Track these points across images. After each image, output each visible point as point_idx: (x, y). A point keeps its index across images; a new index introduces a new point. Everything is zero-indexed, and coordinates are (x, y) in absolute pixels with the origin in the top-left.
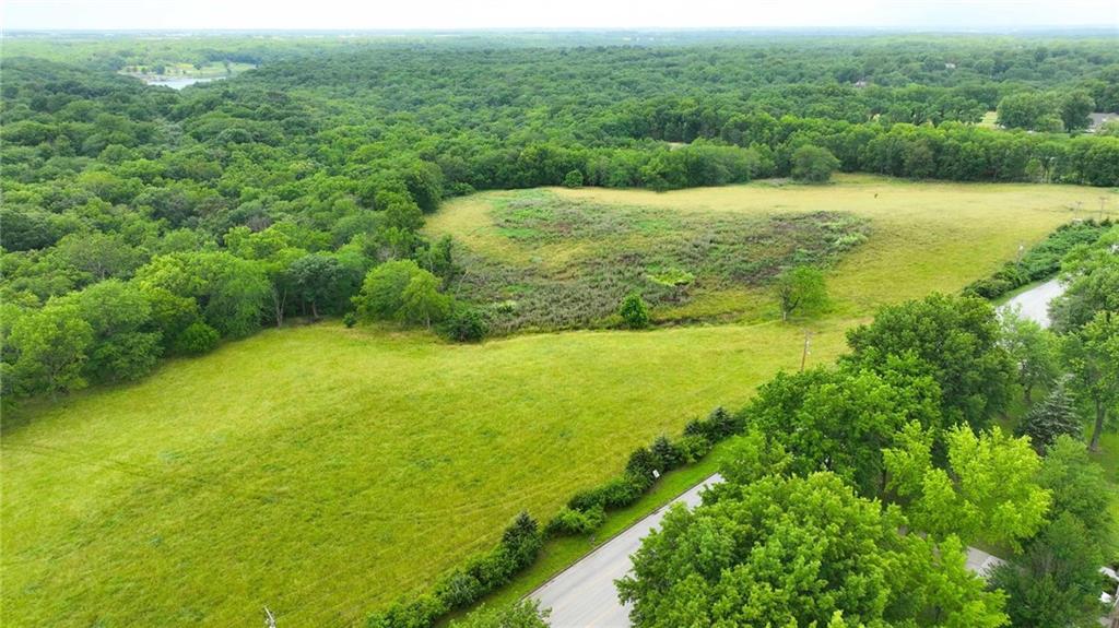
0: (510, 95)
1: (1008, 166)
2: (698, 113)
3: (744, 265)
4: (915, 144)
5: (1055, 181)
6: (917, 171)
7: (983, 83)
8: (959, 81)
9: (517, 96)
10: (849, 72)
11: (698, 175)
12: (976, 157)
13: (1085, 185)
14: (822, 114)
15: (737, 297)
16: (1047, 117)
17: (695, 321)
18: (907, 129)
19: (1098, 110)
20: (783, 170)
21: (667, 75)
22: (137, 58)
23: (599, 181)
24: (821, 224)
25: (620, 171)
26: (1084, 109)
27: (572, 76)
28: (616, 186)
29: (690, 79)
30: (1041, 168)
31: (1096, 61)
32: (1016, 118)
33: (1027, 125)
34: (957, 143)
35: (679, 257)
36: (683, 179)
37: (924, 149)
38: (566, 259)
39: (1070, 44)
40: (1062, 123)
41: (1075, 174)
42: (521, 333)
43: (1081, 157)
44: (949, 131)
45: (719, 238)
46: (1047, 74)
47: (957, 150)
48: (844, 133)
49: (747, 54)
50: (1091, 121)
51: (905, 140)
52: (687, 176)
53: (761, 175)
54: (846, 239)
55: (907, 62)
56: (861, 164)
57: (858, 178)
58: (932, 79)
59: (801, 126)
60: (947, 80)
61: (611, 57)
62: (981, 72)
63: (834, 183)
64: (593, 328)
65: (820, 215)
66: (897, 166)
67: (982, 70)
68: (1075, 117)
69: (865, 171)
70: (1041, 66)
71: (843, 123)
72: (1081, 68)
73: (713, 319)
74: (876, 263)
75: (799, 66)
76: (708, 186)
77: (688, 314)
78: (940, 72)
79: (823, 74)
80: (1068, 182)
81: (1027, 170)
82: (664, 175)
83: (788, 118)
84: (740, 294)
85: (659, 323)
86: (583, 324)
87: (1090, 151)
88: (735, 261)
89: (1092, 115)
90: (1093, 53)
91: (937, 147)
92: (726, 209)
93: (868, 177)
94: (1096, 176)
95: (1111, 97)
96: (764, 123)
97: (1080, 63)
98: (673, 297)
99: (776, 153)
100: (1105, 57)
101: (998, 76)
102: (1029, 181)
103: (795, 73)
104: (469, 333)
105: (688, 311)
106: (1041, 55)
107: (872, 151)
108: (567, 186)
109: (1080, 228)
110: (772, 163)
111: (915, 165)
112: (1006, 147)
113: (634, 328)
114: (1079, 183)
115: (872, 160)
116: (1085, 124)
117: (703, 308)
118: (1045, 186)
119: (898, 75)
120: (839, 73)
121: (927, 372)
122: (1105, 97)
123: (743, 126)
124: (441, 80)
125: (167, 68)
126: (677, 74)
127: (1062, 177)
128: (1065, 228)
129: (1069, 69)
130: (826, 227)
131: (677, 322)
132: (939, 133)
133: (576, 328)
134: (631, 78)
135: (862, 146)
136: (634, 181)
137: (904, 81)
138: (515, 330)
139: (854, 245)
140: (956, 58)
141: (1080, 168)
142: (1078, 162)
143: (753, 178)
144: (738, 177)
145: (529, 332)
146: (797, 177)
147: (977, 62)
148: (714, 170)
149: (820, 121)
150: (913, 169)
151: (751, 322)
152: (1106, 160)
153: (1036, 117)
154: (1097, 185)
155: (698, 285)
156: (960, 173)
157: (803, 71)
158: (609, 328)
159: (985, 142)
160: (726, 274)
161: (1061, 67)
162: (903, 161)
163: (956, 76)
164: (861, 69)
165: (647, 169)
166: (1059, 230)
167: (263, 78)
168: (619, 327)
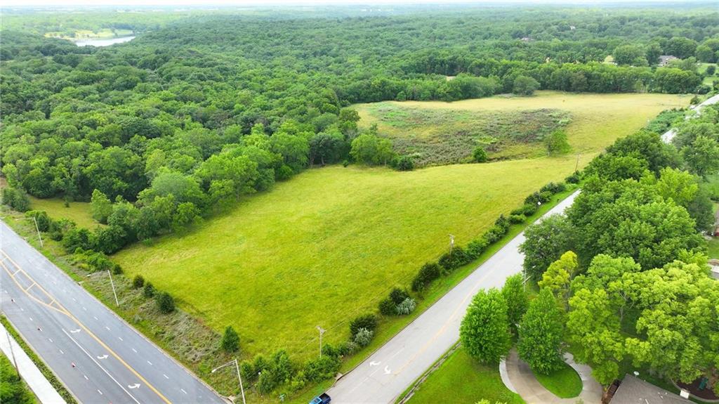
0: (326, 49)
1: (626, 84)
2: (454, 59)
3: (519, 134)
4: (577, 74)
5: (650, 91)
6: (578, 88)
7: (594, 38)
8: (581, 37)
9: (330, 50)
10: (518, 32)
11: (467, 93)
12: (609, 80)
13: (664, 93)
14: (521, 58)
15: (521, 148)
16: (639, 58)
17: (507, 158)
18: (570, 67)
19: (664, 54)
20: (508, 89)
21: (412, 35)
22: (53, 26)
23: (413, 97)
24: (547, 115)
25: (427, 92)
26: (657, 53)
27: (357, 37)
28: (424, 100)
29: (426, 37)
30: (642, 85)
31: (654, 24)
32: (622, 59)
33: (630, 63)
34: (598, 73)
35: (486, 131)
36: (460, 95)
37: (582, 76)
38: (428, 134)
39: (637, 13)
40: (647, 61)
41: (659, 88)
42: (429, 166)
43: (662, 79)
44: (592, 66)
45: (500, 122)
46: (628, 33)
47: (599, 77)
48: (537, 69)
49: (452, 21)
50: (661, 60)
51: (571, 72)
52: (462, 94)
53: (498, 92)
54: (564, 121)
55: (549, 26)
56: (548, 85)
57: (547, 92)
58: (565, 36)
59: (513, 65)
60: (574, 36)
61: (370, 24)
62: (591, 32)
63: (536, 96)
64: (461, 163)
65: (544, 110)
66: (567, 85)
67: (592, 30)
68: (653, 58)
69: (550, 89)
70: (624, 28)
71: (535, 63)
72: (647, 28)
73: (514, 157)
74: (580, 131)
75: (488, 29)
76: (472, 98)
77: (503, 155)
78: (568, 31)
79: (503, 34)
80: (656, 92)
81: (635, 86)
82: (450, 93)
83: (504, 61)
84: (523, 146)
85: (490, 160)
86: (456, 161)
87: (667, 76)
88: (514, 132)
89: (661, 57)
90: (652, 20)
91: (588, 76)
92: (494, 109)
93: (553, 92)
94: (670, 88)
95: (670, 47)
96: (492, 64)
97: (645, 26)
98: (492, 148)
99: (503, 80)
100: (658, 21)
101: (601, 34)
102: (636, 92)
103: (486, 33)
104: (406, 166)
105: (502, 154)
106: (623, 21)
107: (553, 78)
108: (398, 100)
109: (671, 112)
110: (502, 85)
111: (578, 85)
112: (624, 75)
113: (480, 162)
114: (661, 92)
115: (554, 83)
116: (658, 62)
117: (508, 153)
118: (644, 95)
119: (545, 33)
120: (512, 33)
121: (643, 158)
122: (667, 47)
123: (481, 66)
124: (276, 40)
125: (76, 33)
126: (418, 35)
127: (653, 90)
128: (663, 112)
129: (640, 29)
130: (550, 116)
131: (499, 159)
132: (587, 67)
133: (454, 164)
134: (394, 38)
135: (548, 76)
136: (434, 97)
137: (550, 37)
138: (426, 165)
139: (567, 123)
140: (575, 23)
141: (662, 85)
142: (661, 82)
143: (494, 94)
144: (488, 93)
145: (433, 166)
146: (516, 93)
147: (588, 25)
148: (475, 89)
149: (522, 62)
150: (577, 87)
151: (533, 157)
152: (675, 80)
153: (633, 58)
154: (670, 93)
155: (501, 143)
156: (601, 89)
157: (491, 32)
158: (468, 163)
159: (613, 72)
160: (512, 138)
161: (635, 28)
162: (571, 83)
163: (579, 34)
164: (524, 30)
165: (441, 90)
166: (661, 113)
167: (157, 40)
168: (472, 162)
